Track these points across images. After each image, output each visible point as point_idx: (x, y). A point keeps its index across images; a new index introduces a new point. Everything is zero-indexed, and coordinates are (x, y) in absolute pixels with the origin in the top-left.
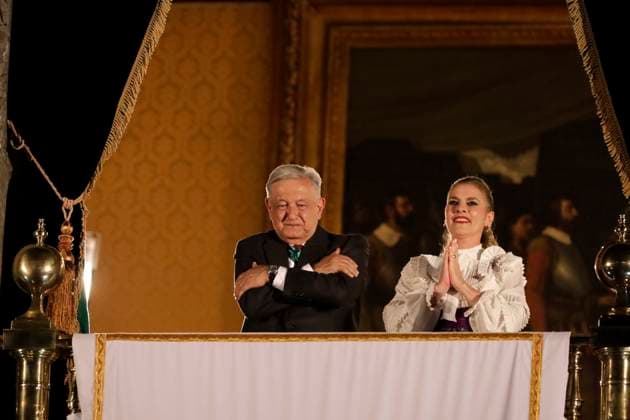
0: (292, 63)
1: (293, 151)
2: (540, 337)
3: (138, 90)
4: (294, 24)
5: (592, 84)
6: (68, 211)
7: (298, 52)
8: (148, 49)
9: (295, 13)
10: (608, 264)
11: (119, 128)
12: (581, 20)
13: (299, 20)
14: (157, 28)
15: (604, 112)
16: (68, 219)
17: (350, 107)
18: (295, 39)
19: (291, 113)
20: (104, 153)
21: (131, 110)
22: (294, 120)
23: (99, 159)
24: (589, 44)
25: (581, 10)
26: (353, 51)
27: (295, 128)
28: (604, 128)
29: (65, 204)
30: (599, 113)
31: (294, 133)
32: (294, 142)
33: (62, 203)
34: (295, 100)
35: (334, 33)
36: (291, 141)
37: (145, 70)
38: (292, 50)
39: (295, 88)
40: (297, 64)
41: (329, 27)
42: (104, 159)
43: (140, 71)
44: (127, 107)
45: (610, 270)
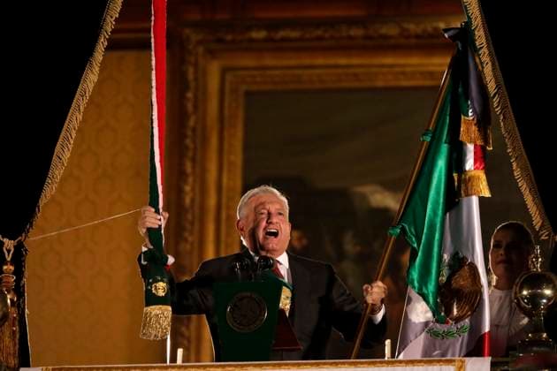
0: (190, 107)
1: (193, 189)
2: (463, 362)
3: (74, 135)
4: (191, 70)
5: (502, 124)
6: (9, 251)
7: (196, 97)
8: (82, 96)
9: (192, 59)
10: (525, 293)
11: (57, 172)
12: (490, 64)
13: (196, 65)
14: (91, 78)
15: (514, 149)
16: (9, 259)
17: (246, 147)
18: (192, 85)
19: (190, 154)
20: (43, 196)
21: (67, 155)
22: (194, 160)
23: (38, 202)
24: (498, 86)
25: (490, 54)
26: (248, 94)
27: (194, 167)
28: (514, 165)
29: (6, 245)
30: (509, 150)
31: (194, 172)
32: (194, 181)
33: (3, 243)
34: (194, 142)
35: (229, 77)
36: (190, 180)
37: (80, 117)
38: (190, 95)
39: (194, 130)
40: (196, 107)
41: (224, 71)
42: (43, 201)
43: (75, 118)
44: (64, 152)
45: (527, 298)
